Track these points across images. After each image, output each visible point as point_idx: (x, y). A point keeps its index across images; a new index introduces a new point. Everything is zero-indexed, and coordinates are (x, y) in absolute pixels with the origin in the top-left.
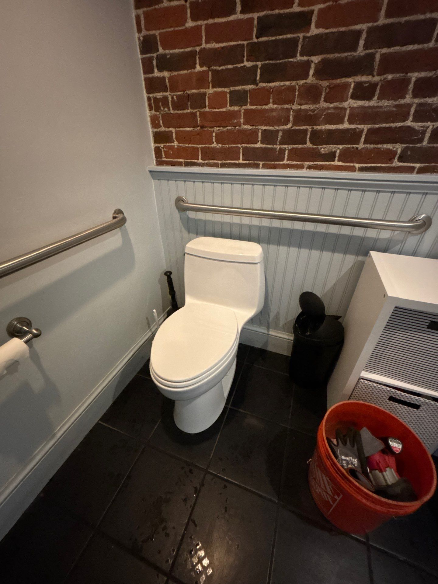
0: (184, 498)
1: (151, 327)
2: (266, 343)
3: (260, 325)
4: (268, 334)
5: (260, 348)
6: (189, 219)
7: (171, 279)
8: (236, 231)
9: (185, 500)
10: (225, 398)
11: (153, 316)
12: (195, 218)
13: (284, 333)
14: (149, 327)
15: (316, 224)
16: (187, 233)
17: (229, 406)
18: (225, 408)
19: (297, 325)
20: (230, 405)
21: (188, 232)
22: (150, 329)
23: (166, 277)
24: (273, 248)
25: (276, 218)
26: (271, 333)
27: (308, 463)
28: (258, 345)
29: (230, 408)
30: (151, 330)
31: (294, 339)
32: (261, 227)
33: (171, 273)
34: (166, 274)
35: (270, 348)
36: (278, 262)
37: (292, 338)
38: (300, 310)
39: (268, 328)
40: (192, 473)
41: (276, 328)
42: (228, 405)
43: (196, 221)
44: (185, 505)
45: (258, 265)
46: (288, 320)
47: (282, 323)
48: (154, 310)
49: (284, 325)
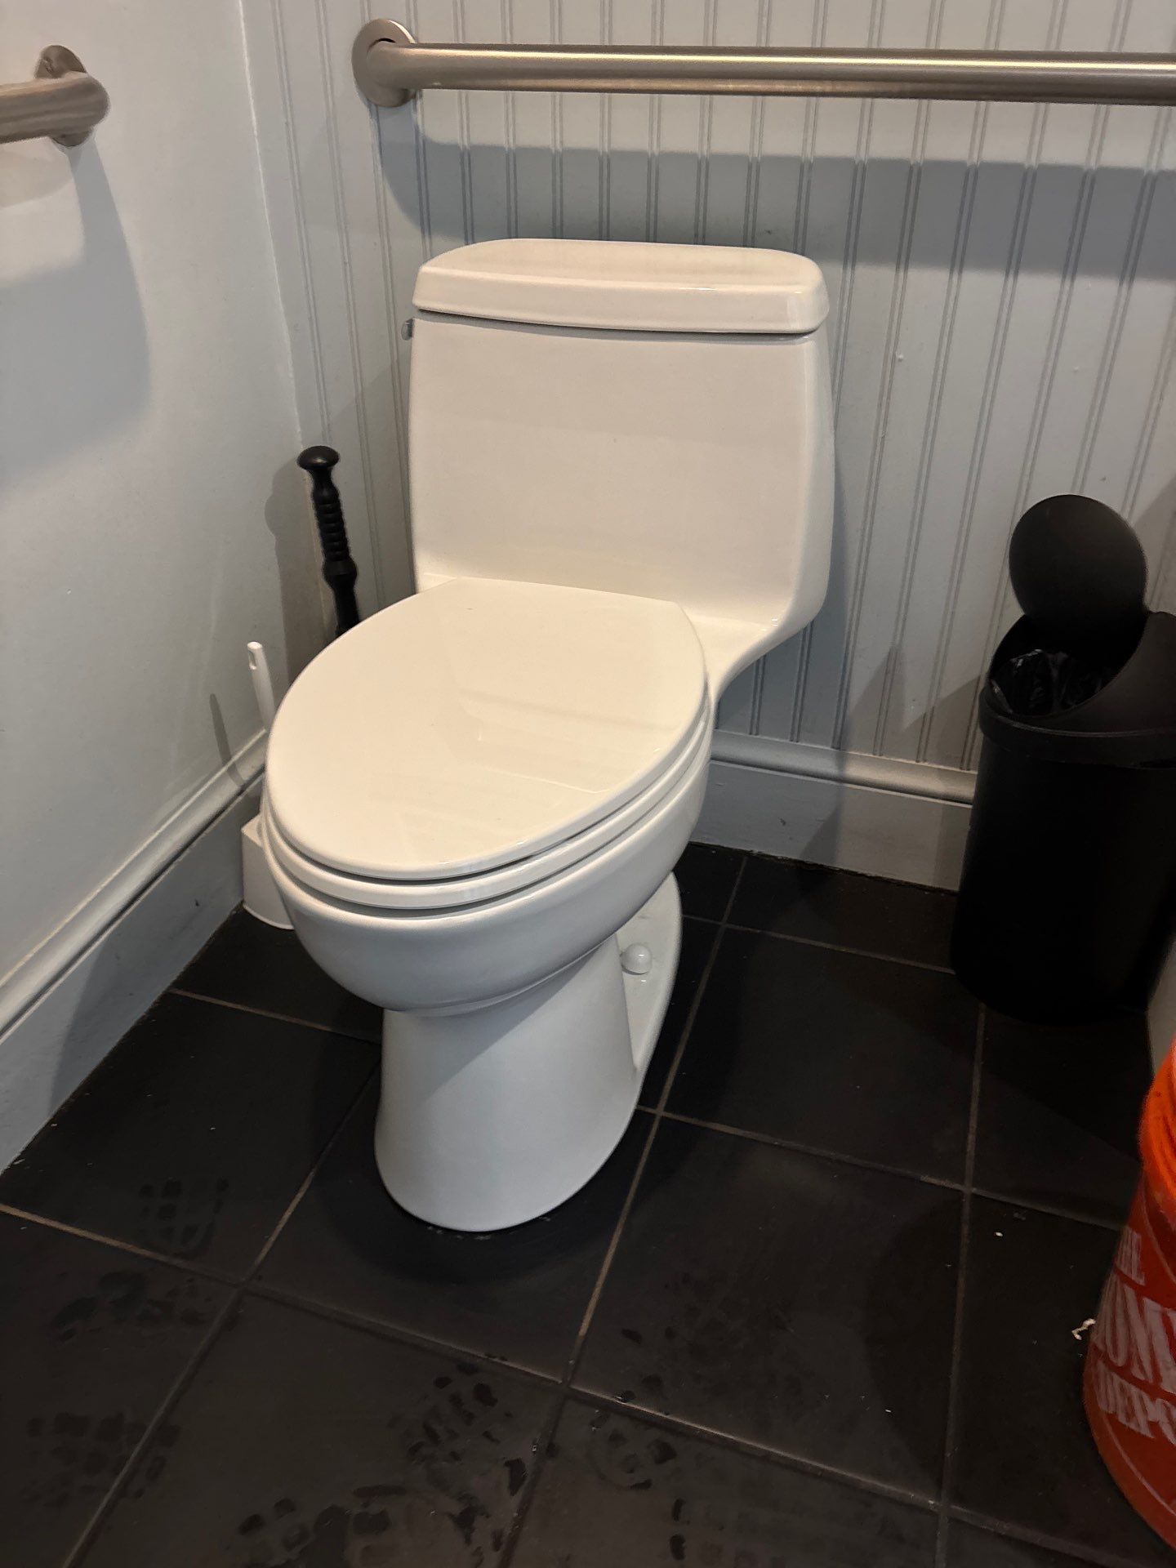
0: (456, 1509)
1: (235, 758)
2: (830, 829)
3: (795, 735)
4: (842, 780)
5: (795, 861)
6: (423, 149)
7: (335, 494)
8: (677, 199)
9: (465, 1521)
10: (635, 1069)
11: (248, 678)
12: (459, 142)
13: (921, 764)
14: (226, 756)
15: (1103, 107)
16: (415, 232)
17: (660, 1111)
18: (639, 1122)
19: (997, 689)
20: (663, 1103)
21: (423, 232)
22: (230, 764)
23: (306, 480)
24: (875, 278)
25: (895, 87)
26: (854, 771)
27: (1078, 1337)
28: (786, 847)
29: (664, 1119)
30: (232, 771)
31: (977, 793)
32: (811, 166)
33: (332, 457)
34: (305, 460)
35: (851, 858)
36: (900, 360)
37: (968, 790)
38: (1014, 613)
39: (841, 746)
40: (492, 1402)
41: (882, 745)
42: (654, 1106)
43: (466, 158)
44: (468, 1541)
45: (807, 346)
46: (944, 694)
47: (912, 712)
48: (255, 646)
49: (926, 721)
